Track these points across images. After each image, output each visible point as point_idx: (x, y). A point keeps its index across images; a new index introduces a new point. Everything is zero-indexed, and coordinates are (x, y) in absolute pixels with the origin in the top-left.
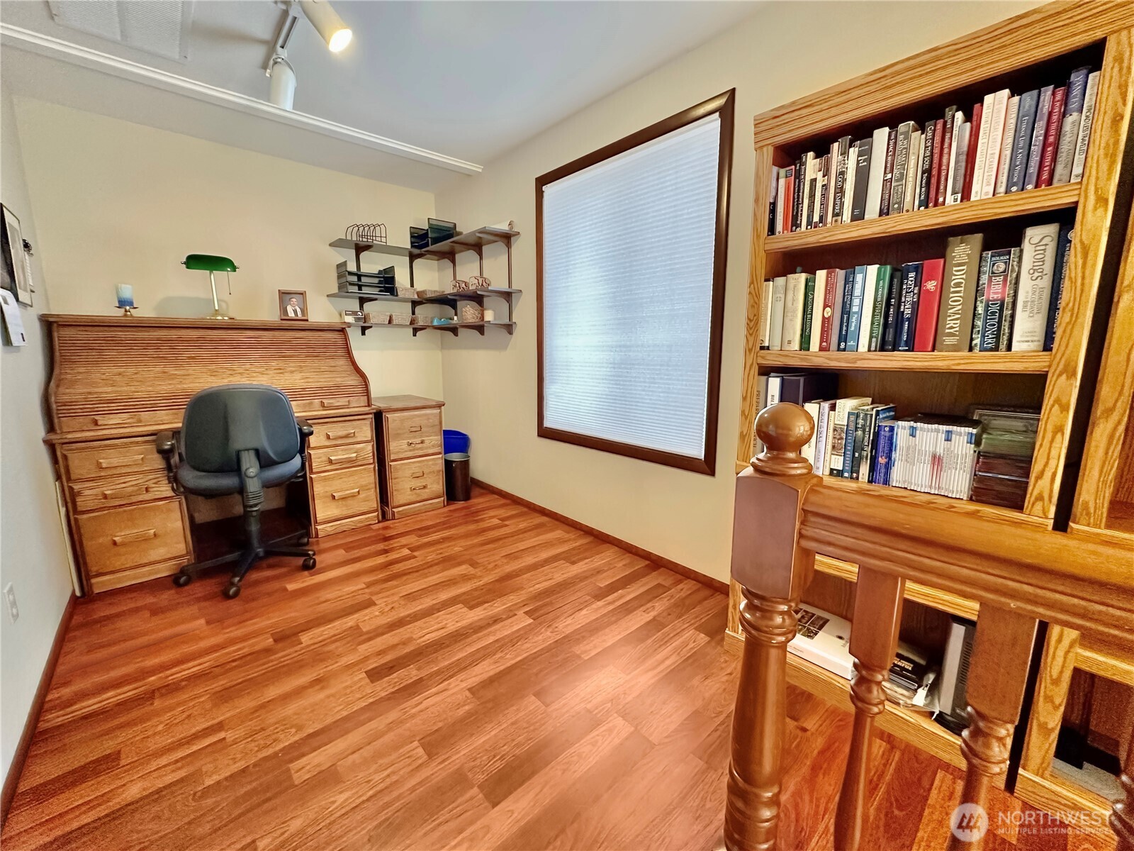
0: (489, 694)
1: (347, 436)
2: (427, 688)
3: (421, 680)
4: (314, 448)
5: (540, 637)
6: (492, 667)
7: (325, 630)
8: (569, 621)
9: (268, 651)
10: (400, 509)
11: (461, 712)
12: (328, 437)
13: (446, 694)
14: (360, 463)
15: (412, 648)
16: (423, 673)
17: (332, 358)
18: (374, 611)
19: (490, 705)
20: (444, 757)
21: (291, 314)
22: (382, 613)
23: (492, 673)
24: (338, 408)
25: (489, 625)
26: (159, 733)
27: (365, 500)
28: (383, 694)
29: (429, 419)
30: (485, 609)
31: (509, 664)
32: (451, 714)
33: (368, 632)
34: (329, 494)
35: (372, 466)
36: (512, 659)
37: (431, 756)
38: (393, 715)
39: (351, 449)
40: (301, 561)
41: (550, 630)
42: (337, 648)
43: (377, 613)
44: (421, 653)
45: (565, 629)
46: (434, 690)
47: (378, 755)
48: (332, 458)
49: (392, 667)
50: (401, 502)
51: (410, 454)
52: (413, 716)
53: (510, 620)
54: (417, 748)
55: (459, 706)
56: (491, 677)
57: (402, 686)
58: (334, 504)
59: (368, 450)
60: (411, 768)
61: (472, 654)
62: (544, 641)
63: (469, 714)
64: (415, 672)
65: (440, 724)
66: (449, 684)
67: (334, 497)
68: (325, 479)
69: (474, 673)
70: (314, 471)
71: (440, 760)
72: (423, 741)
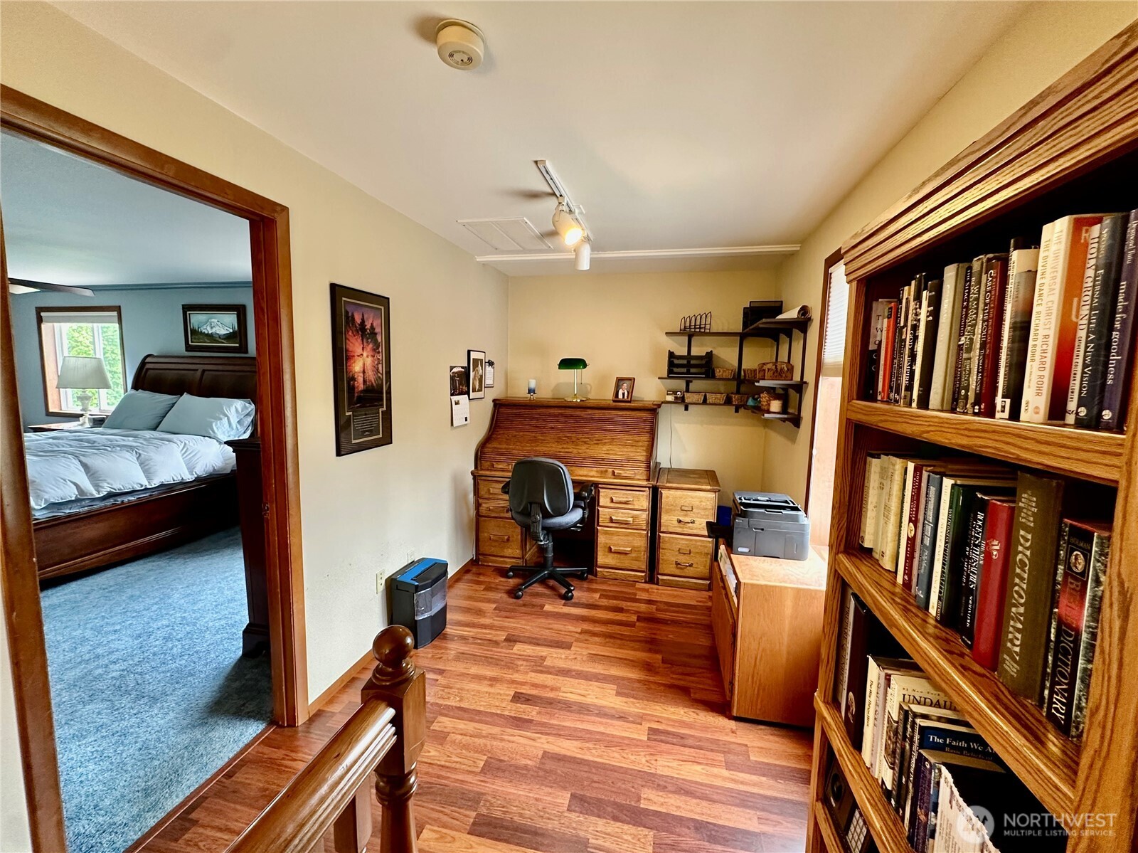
0: (550, 765)
1: (626, 503)
2: (527, 729)
3: (530, 721)
4: (602, 507)
5: (633, 758)
6: (575, 750)
7: (529, 649)
8: (674, 764)
9: (496, 643)
10: (665, 578)
11: (524, 762)
12: (612, 501)
13: (532, 743)
14: (634, 527)
15: (551, 696)
16: (537, 718)
17: (639, 433)
18: (562, 653)
19: (541, 773)
20: (486, 779)
21: (620, 396)
22: (566, 658)
23: (569, 754)
24: (626, 478)
25: (613, 717)
26: (427, 658)
27: (637, 559)
28: (506, 713)
29: (701, 501)
30: (626, 702)
31: (586, 757)
32: (518, 757)
33: (545, 667)
34: (608, 546)
35: (645, 532)
36: (593, 756)
37: (483, 771)
38: (495, 730)
39: (629, 514)
40: (563, 591)
41: (648, 758)
42: (522, 665)
43: (563, 656)
44: (551, 703)
45: (661, 768)
46: (529, 734)
47: (466, 747)
48: (614, 518)
49: (528, 700)
50: (665, 572)
51: (679, 530)
52: (502, 740)
53: (631, 725)
54: (481, 760)
55: (527, 757)
56: (565, 756)
57: (520, 716)
58: (611, 555)
59: (644, 517)
60: (469, 769)
61: (576, 729)
62: (633, 762)
63: (526, 767)
64: (534, 713)
65: (506, 759)
66: (540, 738)
67: (610, 549)
68: (606, 533)
69: (560, 744)
70: (600, 524)
71: (482, 779)
72: (489, 760)
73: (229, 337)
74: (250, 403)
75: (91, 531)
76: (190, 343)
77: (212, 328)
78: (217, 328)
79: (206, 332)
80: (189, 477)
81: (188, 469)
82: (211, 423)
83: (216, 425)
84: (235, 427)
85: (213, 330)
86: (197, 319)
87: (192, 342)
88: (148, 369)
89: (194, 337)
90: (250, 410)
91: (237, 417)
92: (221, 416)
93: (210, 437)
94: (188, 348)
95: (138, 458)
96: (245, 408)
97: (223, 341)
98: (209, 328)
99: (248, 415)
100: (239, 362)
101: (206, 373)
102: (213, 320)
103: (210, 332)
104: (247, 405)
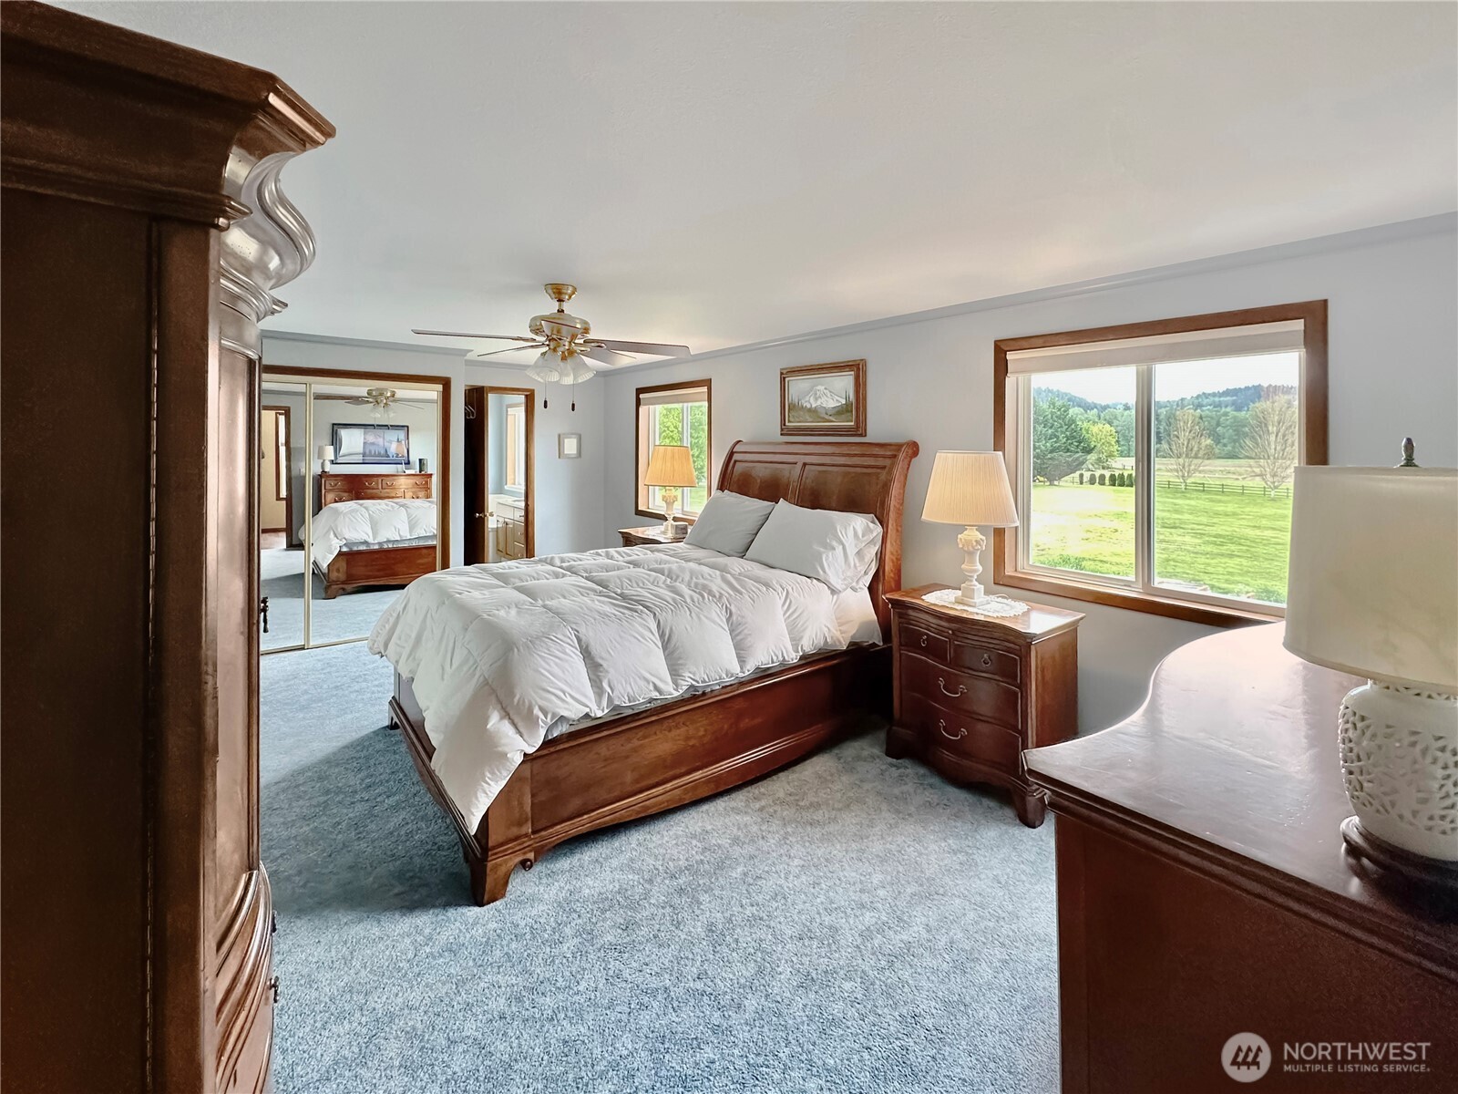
73: (842, 411)
74: (873, 522)
75: (663, 744)
76: (787, 424)
77: (816, 399)
78: (824, 399)
79: (809, 406)
80: (793, 657)
81: (792, 639)
82: (820, 554)
83: (826, 560)
84: (852, 565)
85: (819, 403)
86: (798, 386)
87: (789, 421)
88: (735, 461)
89: (792, 413)
90: (875, 534)
91: (856, 546)
92: (834, 543)
93: (818, 580)
94: (785, 431)
95: (728, 620)
96: (867, 531)
97: (831, 418)
98: (812, 400)
99: (872, 542)
100: (857, 450)
101: (807, 466)
102: (819, 387)
103: (813, 406)
104: (871, 525)
